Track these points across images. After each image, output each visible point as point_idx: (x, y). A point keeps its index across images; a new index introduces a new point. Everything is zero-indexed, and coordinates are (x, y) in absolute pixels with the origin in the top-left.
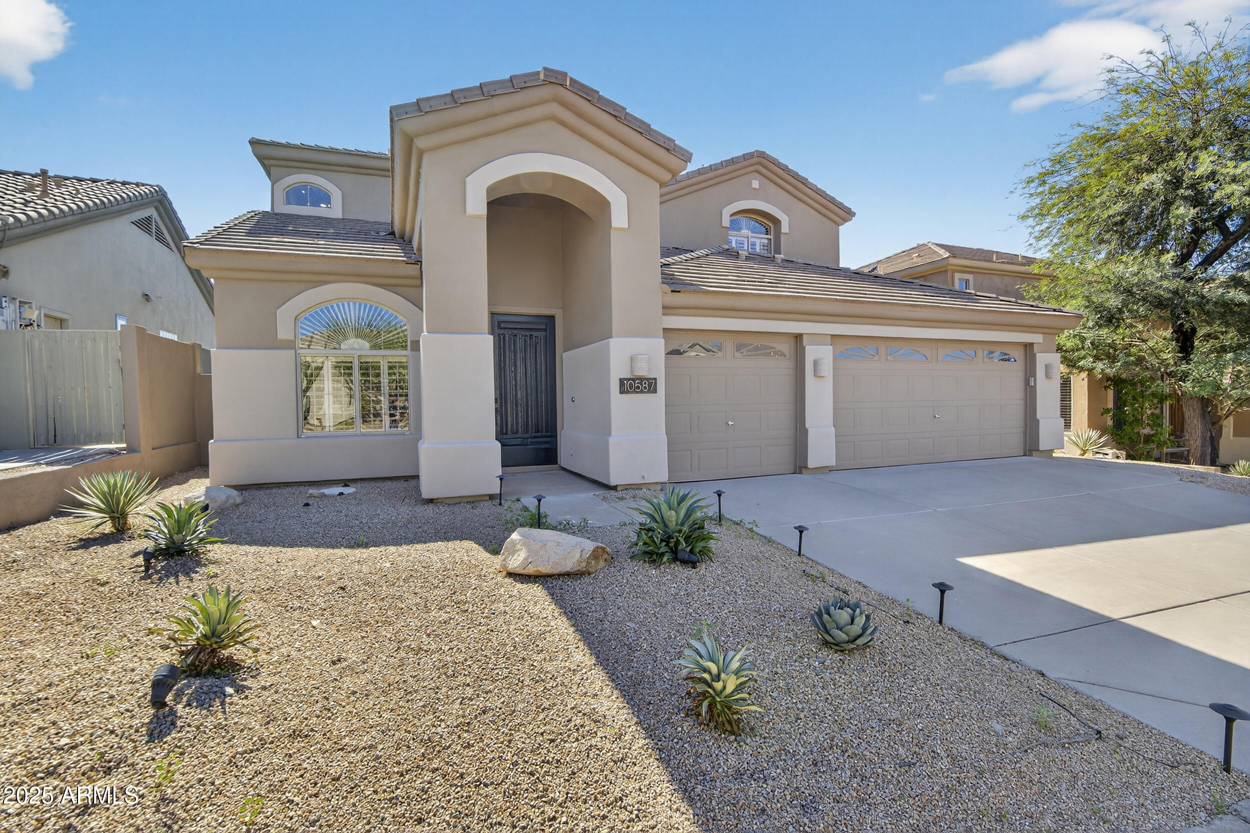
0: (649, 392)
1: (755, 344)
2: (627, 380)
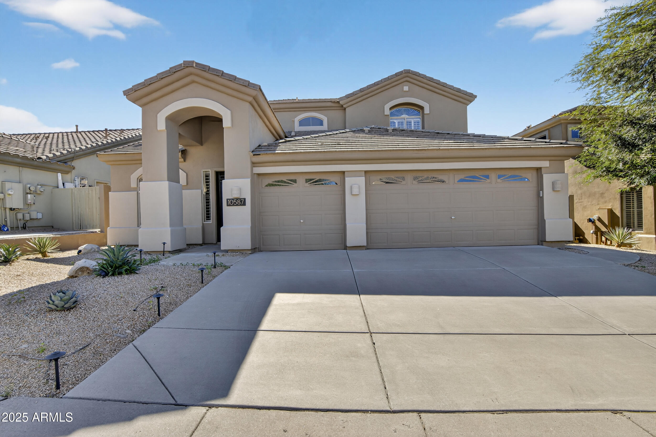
0: (241, 205)
1: (317, 179)
2: (230, 199)
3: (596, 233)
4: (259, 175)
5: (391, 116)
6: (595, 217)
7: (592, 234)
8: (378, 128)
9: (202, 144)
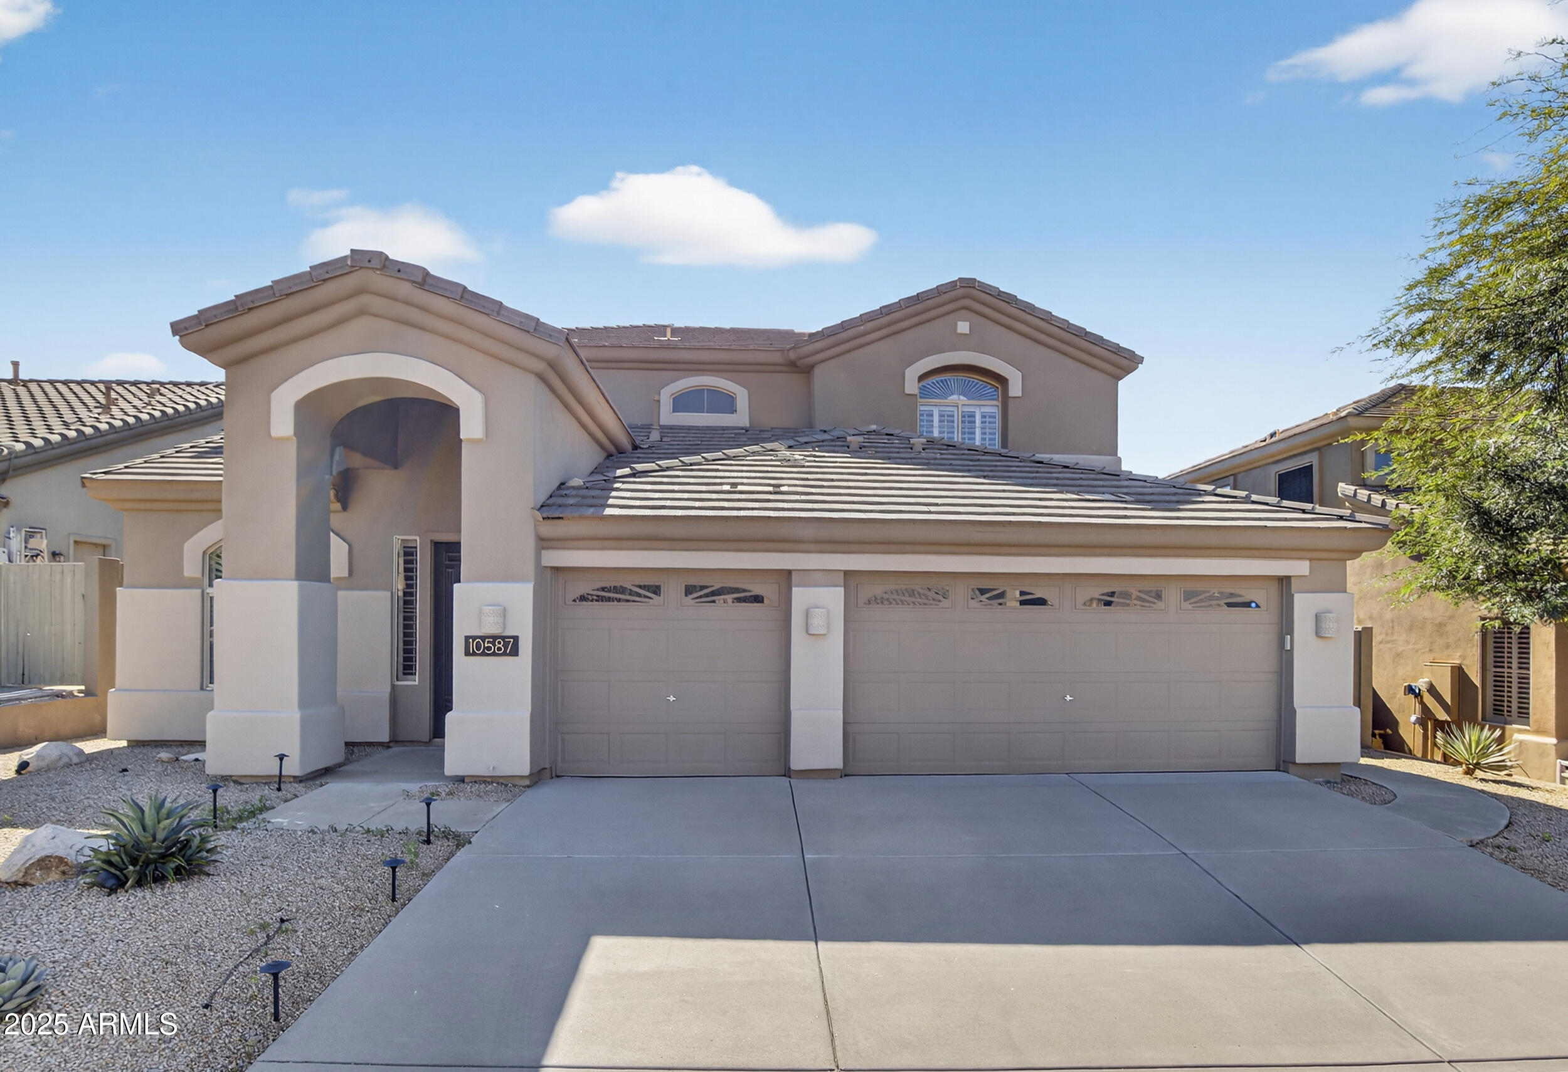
0: (504, 653)
1: (717, 586)
2: (474, 638)
3: (1422, 722)
4: (556, 569)
5: (921, 397)
6: (1421, 684)
7: (1414, 724)
8: (887, 434)
9: (396, 466)
